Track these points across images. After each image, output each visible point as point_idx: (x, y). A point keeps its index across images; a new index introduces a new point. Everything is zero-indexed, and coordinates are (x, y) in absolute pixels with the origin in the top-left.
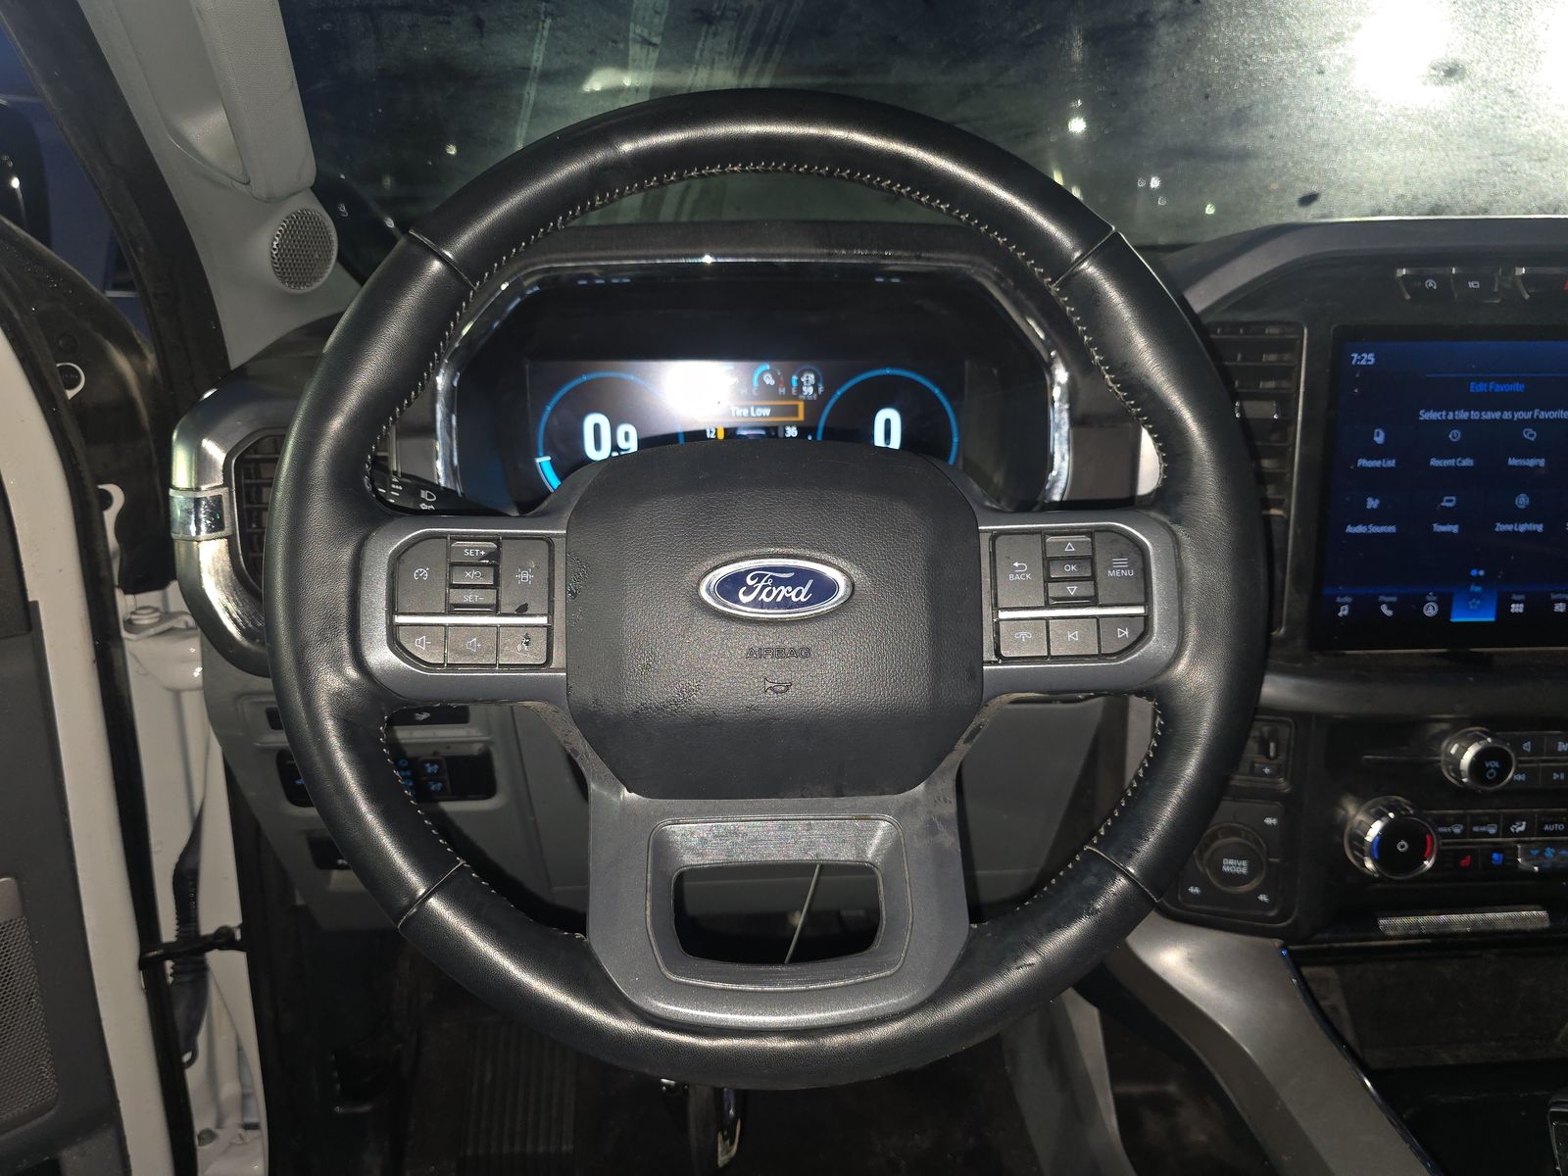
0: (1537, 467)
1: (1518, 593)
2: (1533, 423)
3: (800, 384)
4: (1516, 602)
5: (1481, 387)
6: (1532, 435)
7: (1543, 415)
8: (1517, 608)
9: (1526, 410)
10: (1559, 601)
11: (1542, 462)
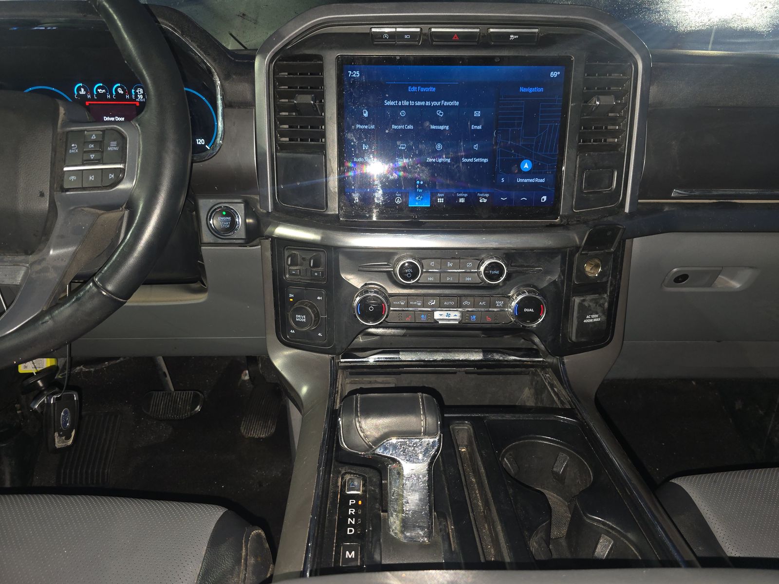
0: (445, 130)
1: (441, 193)
2: (441, 107)
3: (136, 94)
4: (440, 197)
5: (414, 89)
6: (441, 114)
7: (446, 103)
8: (441, 200)
9: (437, 101)
10: (461, 197)
11: (447, 128)
